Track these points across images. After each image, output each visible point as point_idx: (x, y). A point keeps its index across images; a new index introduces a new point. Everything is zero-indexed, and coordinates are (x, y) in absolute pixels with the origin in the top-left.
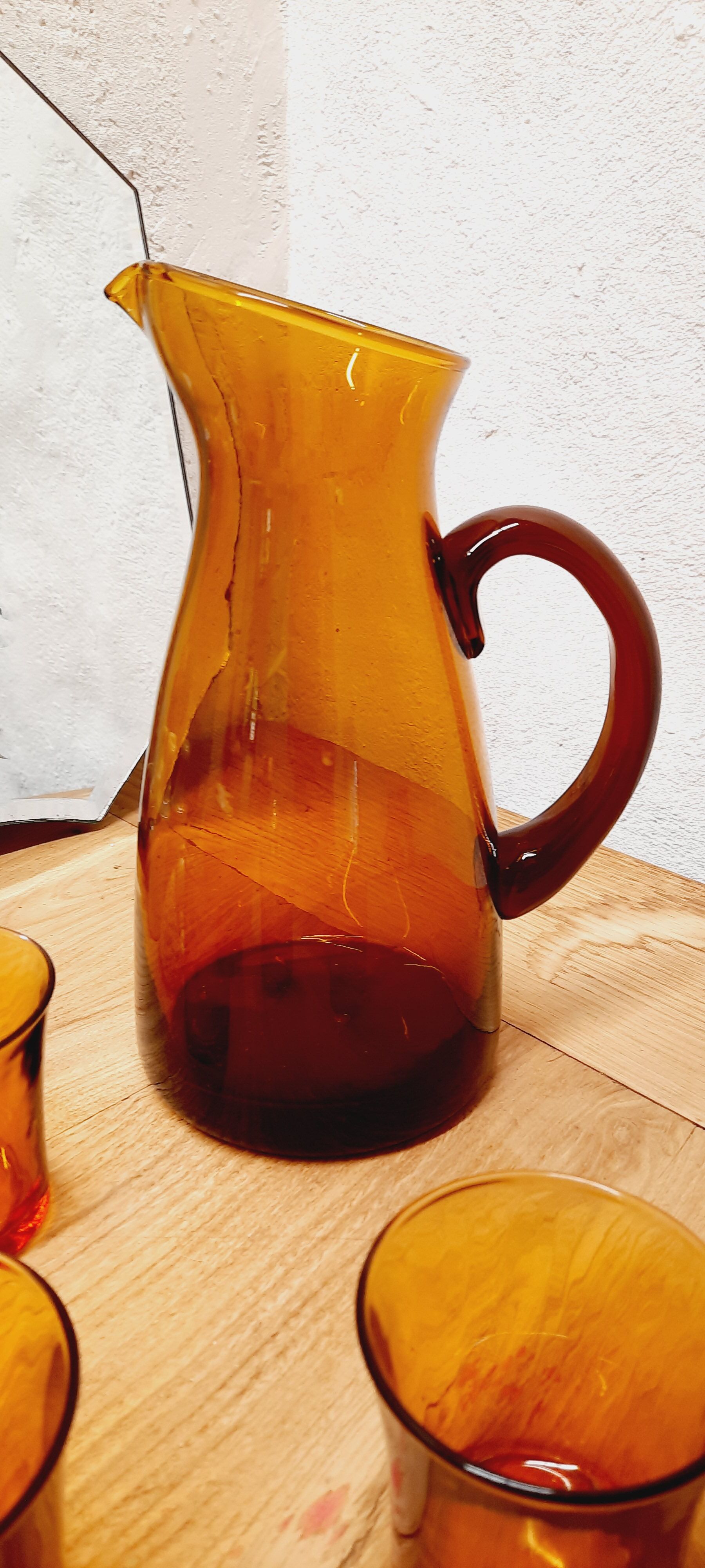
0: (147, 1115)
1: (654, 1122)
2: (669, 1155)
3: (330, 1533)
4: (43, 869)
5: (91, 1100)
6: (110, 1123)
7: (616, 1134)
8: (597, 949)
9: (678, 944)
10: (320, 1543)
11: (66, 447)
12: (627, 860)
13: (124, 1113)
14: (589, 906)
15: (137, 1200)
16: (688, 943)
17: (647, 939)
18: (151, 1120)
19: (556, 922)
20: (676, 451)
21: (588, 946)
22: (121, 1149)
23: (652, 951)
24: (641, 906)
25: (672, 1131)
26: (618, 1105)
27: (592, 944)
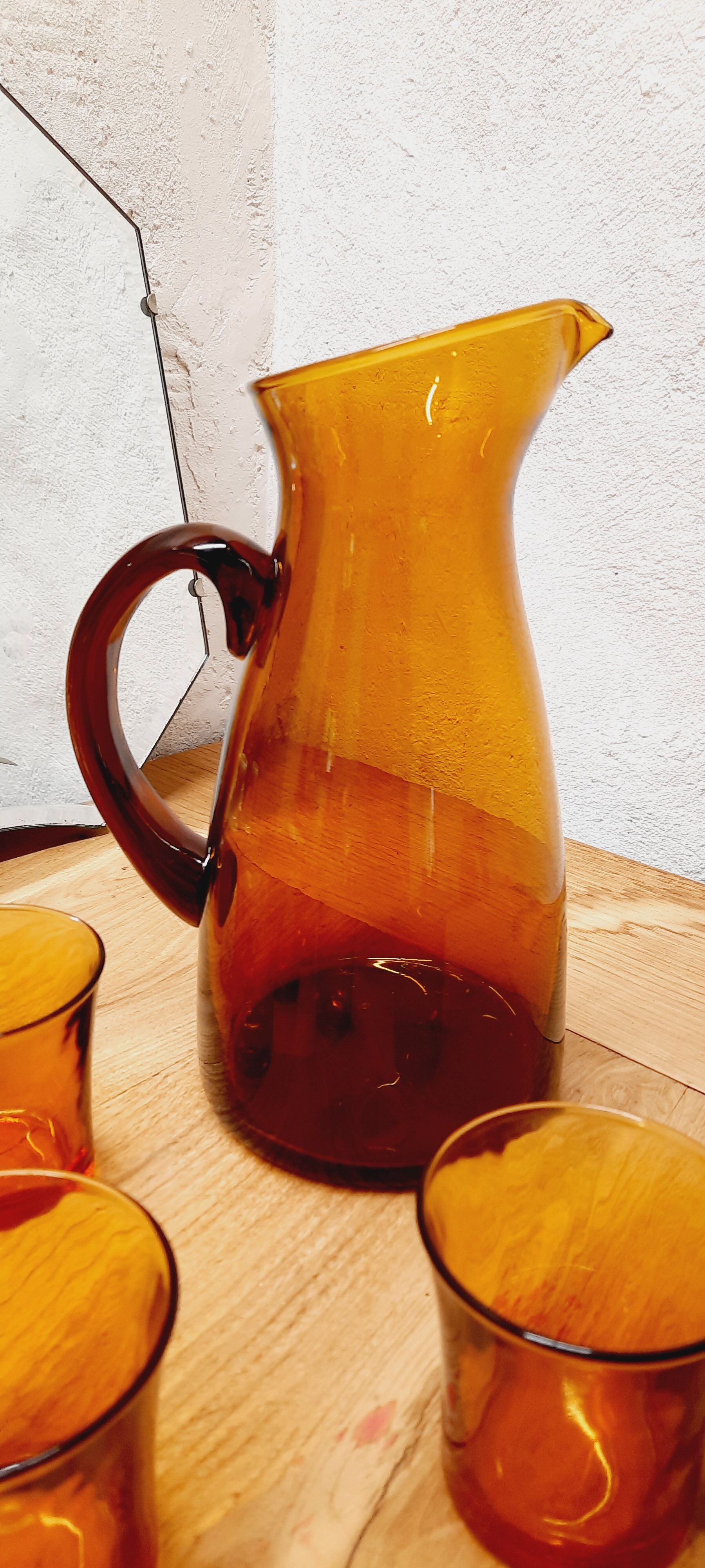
0: (177, 1088)
1: (649, 1085)
2: (664, 1113)
3: (382, 1442)
4: (54, 870)
5: (123, 1077)
6: (143, 1096)
7: (615, 1096)
8: (585, 935)
9: (659, 929)
10: (375, 1450)
11: (49, 473)
12: (607, 855)
13: (156, 1087)
14: (574, 897)
15: (176, 1164)
16: (669, 928)
17: (631, 925)
18: (182, 1093)
20: (647, 473)
21: (576, 932)
22: (156, 1119)
23: (635, 936)
24: (622, 897)
25: (666, 1092)
26: (615, 1070)
27: (580, 931)
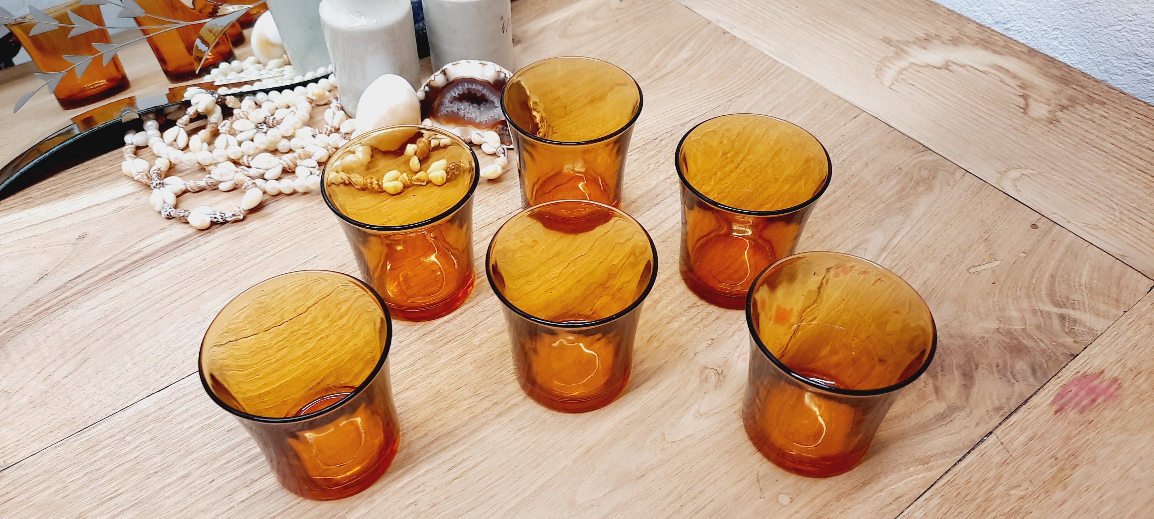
0: (668, 148)
1: (944, 168)
2: (950, 185)
5: (637, 139)
6: (650, 151)
7: (922, 173)
8: (919, 69)
9: (969, 67)
12: (943, 9)
13: (656, 146)
14: (916, 40)
15: (671, 189)
16: (976, 67)
17: (951, 64)
18: (671, 151)
19: (896, 50)
21: (914, 67)
22: (658, 164)
23: (953, 72)
24: (949, 42)
25: (953, 173)
26: (924, 158)
27: (916, 65)
